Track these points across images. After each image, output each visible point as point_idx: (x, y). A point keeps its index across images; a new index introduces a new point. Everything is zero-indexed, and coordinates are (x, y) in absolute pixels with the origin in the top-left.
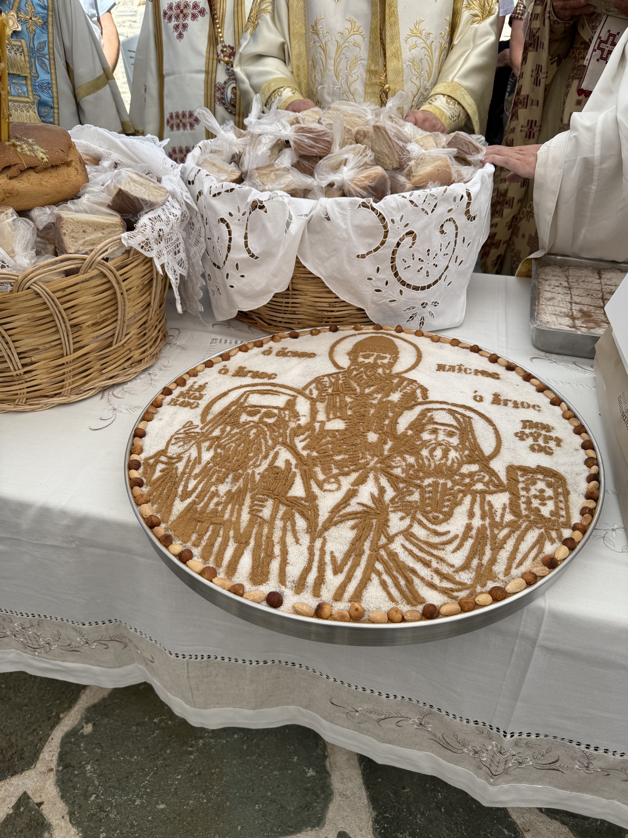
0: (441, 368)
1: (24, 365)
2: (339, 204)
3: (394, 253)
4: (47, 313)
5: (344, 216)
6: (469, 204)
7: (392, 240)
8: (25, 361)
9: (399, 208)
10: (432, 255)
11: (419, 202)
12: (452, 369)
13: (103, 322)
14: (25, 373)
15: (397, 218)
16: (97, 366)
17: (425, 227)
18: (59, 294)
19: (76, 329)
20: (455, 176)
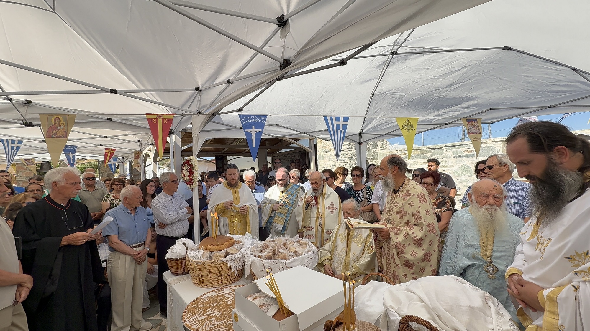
1: (202, 278)
4: (206, 269)
8: (202, 277)
13: (216, 273)
14: (202, 279)
16: (215, 282)
18: (208, 266)
19: (211, 273)
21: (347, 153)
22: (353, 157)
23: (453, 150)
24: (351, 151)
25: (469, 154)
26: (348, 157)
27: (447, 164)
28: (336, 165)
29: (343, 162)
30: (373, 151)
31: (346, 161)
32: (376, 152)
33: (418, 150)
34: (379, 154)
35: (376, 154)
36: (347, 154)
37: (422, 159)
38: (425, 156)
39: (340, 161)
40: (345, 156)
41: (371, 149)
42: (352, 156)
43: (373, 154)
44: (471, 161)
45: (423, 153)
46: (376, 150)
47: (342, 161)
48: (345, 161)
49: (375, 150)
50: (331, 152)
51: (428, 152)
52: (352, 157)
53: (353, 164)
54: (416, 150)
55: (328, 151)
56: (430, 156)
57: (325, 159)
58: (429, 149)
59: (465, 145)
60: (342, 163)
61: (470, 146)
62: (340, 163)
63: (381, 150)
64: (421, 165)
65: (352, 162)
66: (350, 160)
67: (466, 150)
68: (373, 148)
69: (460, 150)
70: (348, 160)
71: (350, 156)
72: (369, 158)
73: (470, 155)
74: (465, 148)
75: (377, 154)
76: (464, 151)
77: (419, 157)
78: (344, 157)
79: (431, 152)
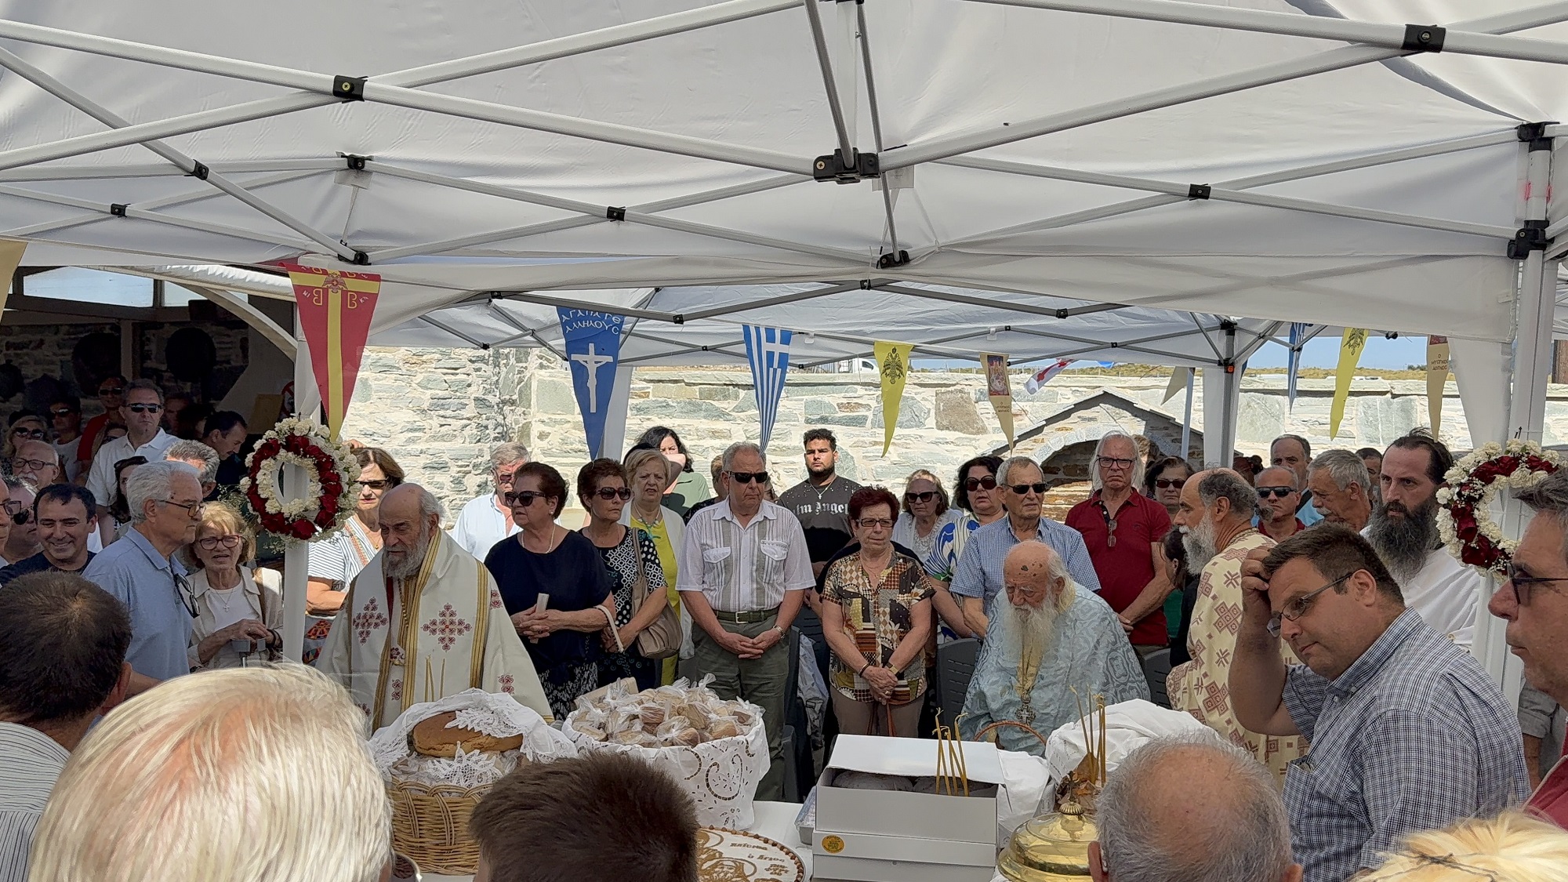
0: (733, 845)
2: (671, 750)
3: (707, 775)
5: (676, 757)
6: (747, 747)
7: (705, 768)
9: (706, 750)
10: (731, 777)
11: (718, 746)
12: (740, 845)
15: (706, 756)
17: (724, 760)
20: (738, 731)
21: (470, 379)
22: (490, 397)
23: (805, 397)
24: (482, 373)
25: (851, 414)
26: (472, 397)
27: (784, 444)
28: (428, 427)
29: (454, 417)
30: (520, 372)
31: (465, 413)
32: (527, 374)
33: (694, 384)
34: (534, 385)
35: (526, 384)
36: (469, 385)
37: (705, 417)
38: (717, 409)
39: (442, 413)
40: (463, 391)
41: (512, 361)
42: (488, 391)
43: (518, 384)
44: (855, 439)
45: (710, 397)
46: (526, 368)
47: (449, 413)
48: (462, 412)
49: (524, 365)
50: (404, 371)
51: (726, 397)
52: (485, 397)
53: (486, 427)
54: (688, 384)
55: (393, 367)
56: (733, 410)
57: (375, 396)
58: (731, 387)
59: (842, 384)
60: (449, 421)
61: (856, 392)
62: (443, 421)
63: (541, 366)
64: (701, 438)
65: (484, 416)
66: (478, 410)
67: (845, 401)
68: (518, 360)
69: (826, 399)
70: (471, 410)
71: (480, 395)
72: (507, 397)
73: (854, 418)
74: (843, 395)
75: (528, 386)
76: (838, 405)
77: (694, 411)
78: (458, 394)
79: (737, 397)
